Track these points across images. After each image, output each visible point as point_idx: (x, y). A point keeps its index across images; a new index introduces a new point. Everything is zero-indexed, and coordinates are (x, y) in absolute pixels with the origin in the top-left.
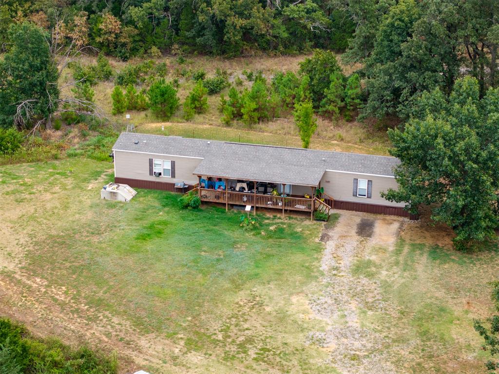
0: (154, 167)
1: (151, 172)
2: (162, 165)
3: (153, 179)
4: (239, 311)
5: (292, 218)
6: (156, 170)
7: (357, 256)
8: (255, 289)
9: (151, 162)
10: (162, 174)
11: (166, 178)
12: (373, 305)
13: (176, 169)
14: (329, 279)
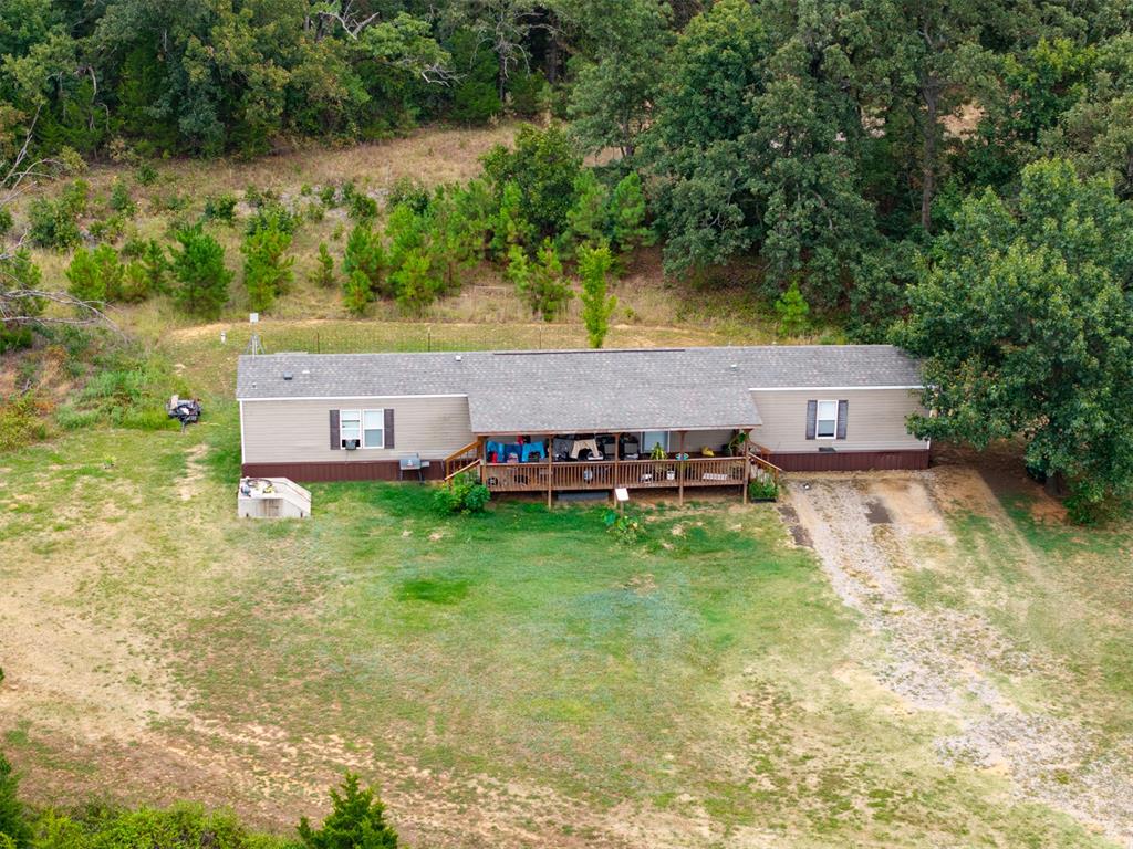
0: (341, 429)
1: (335, 441)
2: (361, 423)
3: (340, 456)
4: (757, 722)
5: (699, 504)
6: (346, 434)
7: (895, 566)
8: (749, 670)
9: (334, 419)
10: (362, 443)
11: (373, 452)
12: (1007, 663)
13: (396, 428)
14: (881, 623)
